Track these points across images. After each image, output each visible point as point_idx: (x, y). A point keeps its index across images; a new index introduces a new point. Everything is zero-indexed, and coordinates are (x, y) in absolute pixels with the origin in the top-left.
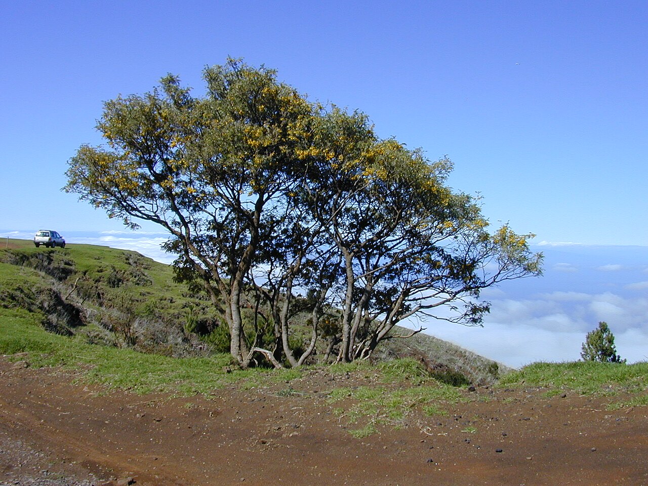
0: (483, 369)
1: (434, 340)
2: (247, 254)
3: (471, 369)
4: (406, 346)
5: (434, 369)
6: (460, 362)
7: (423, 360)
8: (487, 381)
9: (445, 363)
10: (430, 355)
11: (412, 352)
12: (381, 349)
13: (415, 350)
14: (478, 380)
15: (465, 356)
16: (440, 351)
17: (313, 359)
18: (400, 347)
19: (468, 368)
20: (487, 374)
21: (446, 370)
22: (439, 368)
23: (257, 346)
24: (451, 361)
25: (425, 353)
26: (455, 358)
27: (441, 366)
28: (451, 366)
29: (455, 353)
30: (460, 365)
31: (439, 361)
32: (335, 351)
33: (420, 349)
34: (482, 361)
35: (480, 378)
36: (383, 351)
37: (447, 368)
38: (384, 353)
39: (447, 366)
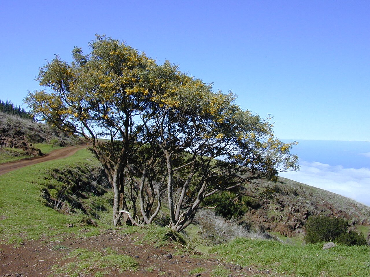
0: (366, 214)
1: (339, 197)
2: (122, 153)
3: (359, 214)
4: (322, 200)
5: (337, 214)
6: (353, 210)
7: (331, 208)
8: (367, 221)
9: (343, 210)
10: (335, 206)
11: (325, 204)
12: (307, 202)
13: (327, 202)
14: (362, 221)
15: (356, 206)
16: (342, 203)
17: (267, 206)
18: (318, 200)
19: (357, 213)
20: (368, 217)
21: (344, 214)
22: (340, 213)
23: (124, 209)
24: (347, 209)
25: (333, 204)
26: (350, 208)
27: (341, 212)
28: (347, 212)
29: (351, 205)
30: (353, 211)
31: (340, 209)
32: (280, 202)
33: (330, 202)
34: (367, 209)
35: (364, 219)
36: (308, 203)
37: (344, 213)
38: (309, 204)
39: (345, 212)
